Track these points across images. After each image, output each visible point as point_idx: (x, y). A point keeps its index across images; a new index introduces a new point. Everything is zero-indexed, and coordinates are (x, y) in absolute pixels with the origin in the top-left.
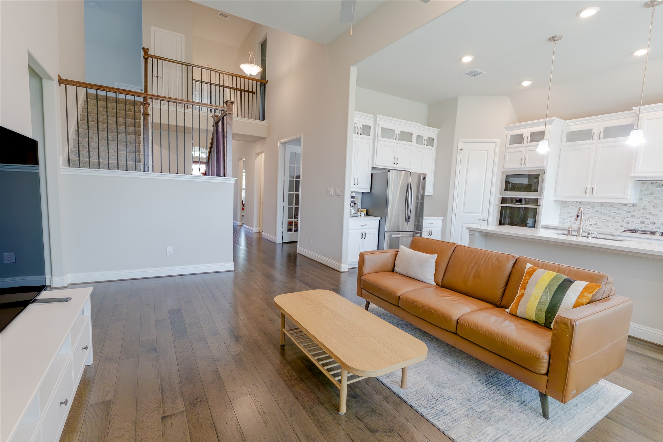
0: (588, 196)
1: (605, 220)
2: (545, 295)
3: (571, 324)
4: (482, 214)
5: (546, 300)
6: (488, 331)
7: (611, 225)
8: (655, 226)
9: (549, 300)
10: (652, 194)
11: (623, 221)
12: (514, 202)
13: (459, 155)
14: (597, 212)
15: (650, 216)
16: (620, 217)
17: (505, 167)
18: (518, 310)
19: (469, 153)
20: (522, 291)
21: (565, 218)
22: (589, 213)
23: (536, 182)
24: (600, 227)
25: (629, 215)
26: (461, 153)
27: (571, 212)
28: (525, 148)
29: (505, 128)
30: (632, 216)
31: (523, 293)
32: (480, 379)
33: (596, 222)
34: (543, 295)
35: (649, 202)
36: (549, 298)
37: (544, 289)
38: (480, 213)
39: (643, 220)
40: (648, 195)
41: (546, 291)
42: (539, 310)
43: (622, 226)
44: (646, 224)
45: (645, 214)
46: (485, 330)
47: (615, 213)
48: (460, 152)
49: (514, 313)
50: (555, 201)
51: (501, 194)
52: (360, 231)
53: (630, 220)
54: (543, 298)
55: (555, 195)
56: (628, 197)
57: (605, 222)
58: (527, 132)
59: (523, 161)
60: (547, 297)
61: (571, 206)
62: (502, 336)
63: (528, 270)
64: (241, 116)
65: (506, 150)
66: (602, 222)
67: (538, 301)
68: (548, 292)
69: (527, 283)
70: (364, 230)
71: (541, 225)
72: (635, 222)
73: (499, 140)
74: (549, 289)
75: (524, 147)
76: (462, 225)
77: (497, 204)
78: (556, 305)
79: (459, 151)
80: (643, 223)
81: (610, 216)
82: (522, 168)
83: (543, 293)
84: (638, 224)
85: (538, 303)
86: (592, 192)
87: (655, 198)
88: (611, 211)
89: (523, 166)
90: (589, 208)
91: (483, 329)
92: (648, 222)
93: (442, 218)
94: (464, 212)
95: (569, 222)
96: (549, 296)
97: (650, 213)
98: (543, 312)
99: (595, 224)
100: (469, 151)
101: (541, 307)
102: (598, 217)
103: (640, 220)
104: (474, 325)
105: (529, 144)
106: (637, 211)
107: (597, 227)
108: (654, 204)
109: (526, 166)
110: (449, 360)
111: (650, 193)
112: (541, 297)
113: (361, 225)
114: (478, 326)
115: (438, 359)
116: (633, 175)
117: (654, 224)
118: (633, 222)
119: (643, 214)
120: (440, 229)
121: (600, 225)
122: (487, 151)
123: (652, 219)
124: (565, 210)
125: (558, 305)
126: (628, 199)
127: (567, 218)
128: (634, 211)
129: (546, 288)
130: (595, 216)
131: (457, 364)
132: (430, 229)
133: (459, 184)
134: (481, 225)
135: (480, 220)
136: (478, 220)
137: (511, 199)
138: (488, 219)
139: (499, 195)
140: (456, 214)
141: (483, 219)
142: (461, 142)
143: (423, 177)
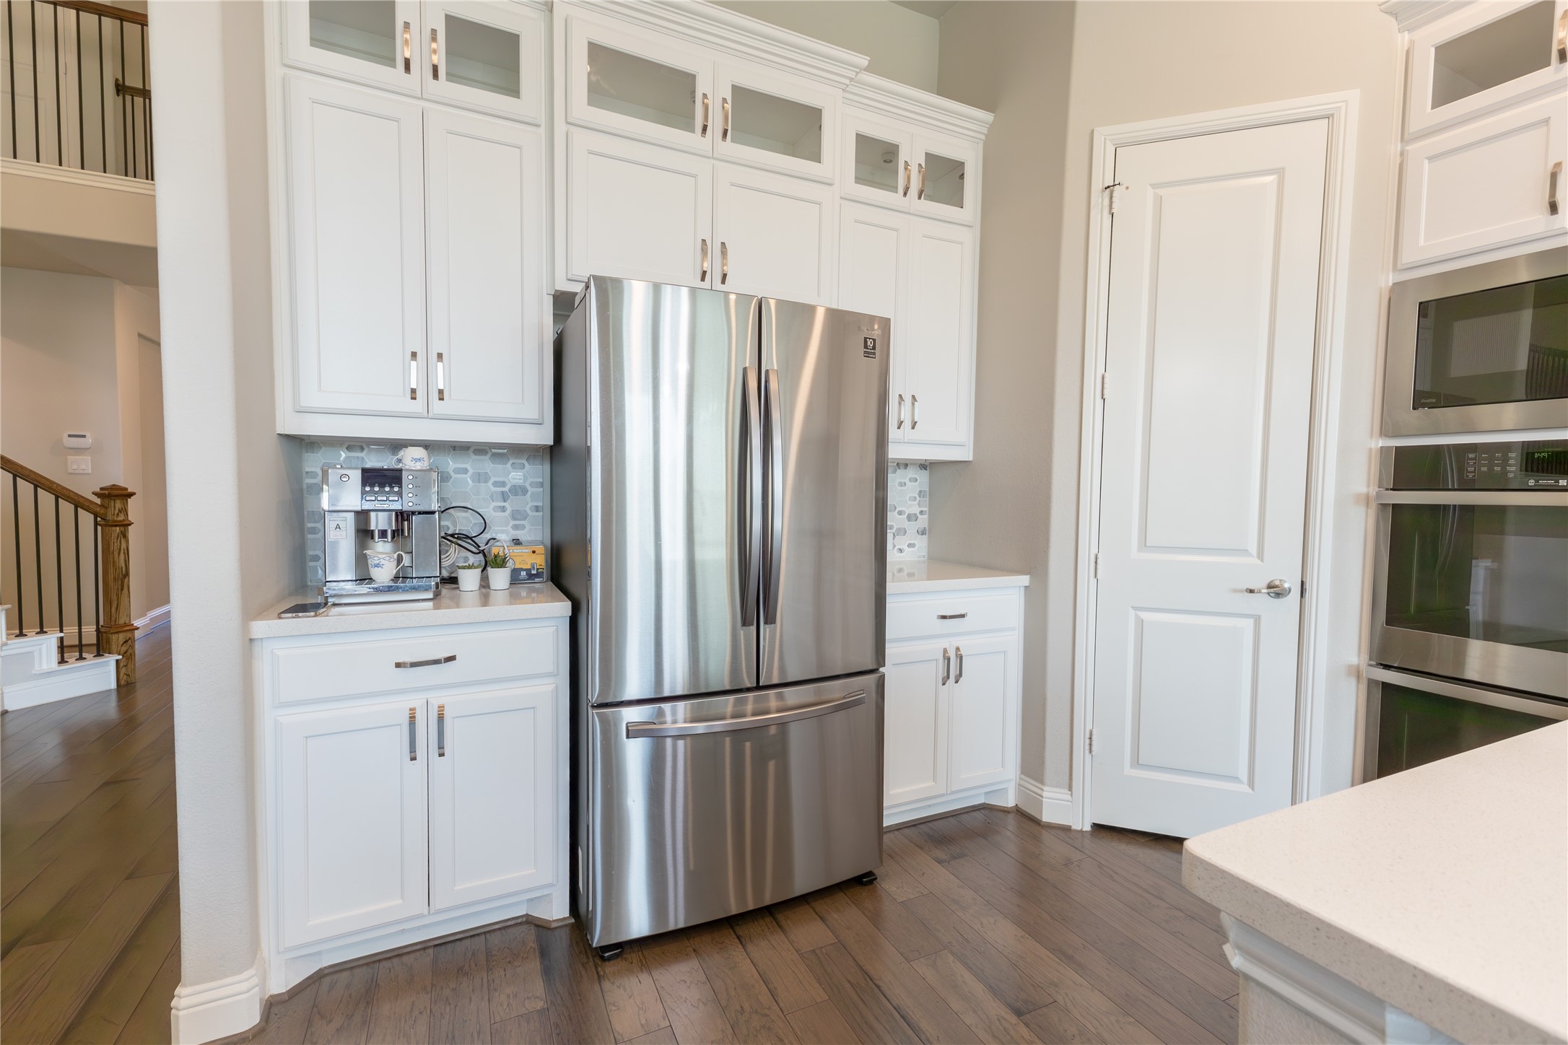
4: (1260, 556)
13: (1099, 220)
17: (1407, 258)
19: (1159, 201)
26: (1111, 209)
29: (1393, 13)
38: (1245, 552)
48: (1106, 202)
51: (1386, 429)
52: (400, 706)
64: (147, 179)
65: (1409, 148)
70: (436, 699)
76: (1141, 624)
79: (1099, 200)
93: (1025, 580)
94: (1144, 544)
100: (1160, 191)
113: (398, 665)
120: (1013, 642)
122: (1275, 177)
132: (950, 644)
133: (1106, 386)
134: (1257, 620)
135: (1251, 591)
136: (1236, 591)
137: (1471, 456)
138: (1307, 586)
139: (1371, 436)
140: (1099, 562)
141: (1270, 587)
142: (1108, 142)
143: (865, 339)
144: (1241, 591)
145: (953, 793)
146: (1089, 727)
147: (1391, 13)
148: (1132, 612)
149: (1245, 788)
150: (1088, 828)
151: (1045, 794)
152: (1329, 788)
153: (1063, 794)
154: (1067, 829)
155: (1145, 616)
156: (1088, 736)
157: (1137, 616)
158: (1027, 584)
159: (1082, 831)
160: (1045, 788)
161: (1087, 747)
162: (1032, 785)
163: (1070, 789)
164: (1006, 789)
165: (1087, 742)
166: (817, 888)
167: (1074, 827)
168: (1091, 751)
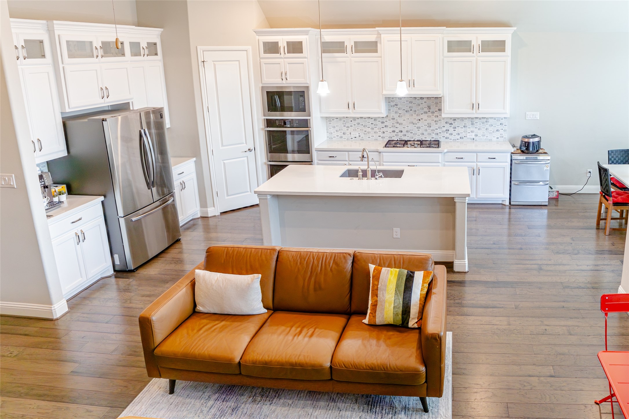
0: (351, 111)
1: (366, 131)
2: (397, 299)
3: (439, 337)
4: (246, 144)
5: (399, 303)
6: (369, 367)
7: (372, 136)
8: (402, 133)
9: (401, 302)
10: (396, 105)
11: (380, 131)
12: (281, 124)
13: (201, 69)
14: (358, 124)
15: (398, 125)
16: (377, 127)
17: (263, 82)
18: (377, 320)
19: (215, 65)
20: (375, 298)
21: (332, 133)
22: (352, 126)
23: (302, 101)
24: (363, 139)
25: (383, 125)
26: (204, 67)
27: (336, 126)
28: (282, 60)
30: (386, 126)
31: (376, 301)
32: (362, 408)
33: (359, 135)
34: (395, 299)
35: (396, 112)
36: (401, 300)
37: (394, 292)
38: (243, 143)
39: (394, 129)
40: (394, 106)
41: (396, 293)
42: (395, 315)
43: (380, 136)
44: (396, 133)
45: (394, 124)
46: (365, 367)
47: (373, 124)
48: (203, 65)
49: (373, 323)
50: (321, 117)
51: (264, 115)
52: (74, 233)
53: (385, 129)
54: (397, 302)
55: (320, 112)
56: (382, 112)
57: (367, 133)
58: (282, 40)
59: (283, 75)
60: (399, 299)
61: (335, 119)
62: (383, 366)
63: (374, 274)
65: (261, 60)
66: (364, 133)
67: (393, 306)
68: (399, 295)
69: (377, 289)
71: (316, 148)
72: (388, 132)
73: (250, 47)
74: (398, 291)
75: (281, 58)
77: (262, 127)
78: (407, 304)
79: (201, 64)
80: (394, 131)
81: (369, 127)
82: (284, 84)
83: (395, 297)
84: (391, 133)
85: (394, 309)
86: (354, 108)
87: (399, 109)
88: (369, 122)
89: (284, 81)
90: (352, 121)
91: (363, 367)
92: (397, 130)
93: (194, 159)
94: (223, 145)
95: (336, 137)
96: (400, 298)
97: (398, 123)
98: (400, 316)
99: (359, 136)
100: (214, 62)
101: (397, 311)
102: (360, 129)
103: (392, 129)
104: (352, 365)
105: (288, 55)
106: (388, 121)
107: (361, 139)
108: (399, 114)
109: (288, 82)
110: (322, 403)
111: (395, 104)
112: (394, 301)
113: (72, 223)
114: (356, 366)
115: (311, 410)
116: (385, 92)
117: (402, 132)
118: (387, 131)
119: (393, 124)
120: (194, 176)
121: (363, 137)
122: (238, 62)
123: (400, 128)
124: (331, 123)
125: (409, 304)
126: (382, 113)
127: (334, 132)
128: (386, 121)
129: (396, 291)
130: (358, 129)
131: (333, 403)
132: (182, 180)
133: (209, 109)
134: (247, 157)
135: (246, 152)
136: (242, 152)
137: (277, 121)
138: (255, 148)
139: (262, 116)
140: (213, 151)
141: (249, 150)
142: (201, 50)
143: (160, 114)
144: (244, 152)
145: (187, 217)
146: (216, 191)
147: (254, 32)
148: (222, 161)
149: (250, 193)
150: (219, 214)
151: (208, 210)
152: (263, 182)
153: (213, 208)
154: (215, 216)
155: (225, 161)
156: (216, 193)
157: (223, 162)
158: (195, 160)
159: (218, 215)
160: (208, 209)
161: (217, 195)
162: (204, 209)
163: (214, 207)
164: (198, 213)
165: (217, 194)
166: (160, 252)
167: (216, 215)
168: (217, 196)
